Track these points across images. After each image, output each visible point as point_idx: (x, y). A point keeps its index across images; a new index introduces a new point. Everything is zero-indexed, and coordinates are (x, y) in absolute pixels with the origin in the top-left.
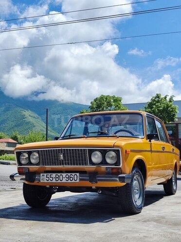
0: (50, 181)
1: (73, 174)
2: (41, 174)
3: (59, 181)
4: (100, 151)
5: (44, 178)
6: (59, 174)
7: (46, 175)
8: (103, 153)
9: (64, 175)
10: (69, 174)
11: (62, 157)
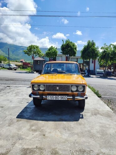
0: (52, 99)
1: (64, 96)
2: (48, 96)
3: (57, 99)
4: (76, 86)
5: (49, 98)
6: (57, 96)
7: (50, 96)
8: (77, 87)
9: (60, 96)
10: (62, 96)
11: (58, 88)
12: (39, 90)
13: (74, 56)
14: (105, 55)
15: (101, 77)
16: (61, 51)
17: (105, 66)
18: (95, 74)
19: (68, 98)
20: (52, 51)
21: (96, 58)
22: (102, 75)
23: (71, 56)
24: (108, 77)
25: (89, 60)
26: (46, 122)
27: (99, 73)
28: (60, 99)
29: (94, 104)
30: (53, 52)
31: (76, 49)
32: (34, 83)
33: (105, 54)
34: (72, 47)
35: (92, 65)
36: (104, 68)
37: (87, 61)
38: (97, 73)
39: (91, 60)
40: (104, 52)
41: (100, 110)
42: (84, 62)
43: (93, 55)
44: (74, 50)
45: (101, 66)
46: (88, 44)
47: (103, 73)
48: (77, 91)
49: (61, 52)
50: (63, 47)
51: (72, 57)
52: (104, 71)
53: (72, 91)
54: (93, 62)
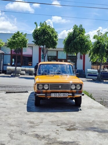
0: (56, 96)
1: (66, 94)
3: (60, 96)
4: (74, 84)
5: (53, 95)
6: (60, 94)
7: (54, 94)
8: (76, 85)
9: (62, 94)
10: (64, 94)
11: (60, 87)
12: (43, 89)
13: (53, 48)
14: (99, 48)
15: (94, 81)
16: (33, 40)
17: (99, 64)
18: (85, 77)
19: (68, 95)
20: (19, 39)
21: (86, 51)
22: (96, 77)
23: (49, 47)
24: (104, 81)
25: (77, 54)
26: (54, 113)
27: (91, 75)
28: (62, 96)
29: (88, 103)
30: (21, 41)
31: (56, 37)
32: (39, 83)
33: (100, 46)
34: (50, 35)
35: (80, 62)
36: (99, 67)
37: (73, 55)
38: (89, 75)
39: (79, 54)
40: (98, 43)
41: (94, 106)
42: (67, 56)
43: (82, 47)
44: (54, 39)
45: (94, 63)
46: (74, 31)
47: (97, 74)
48: (76, 89)
49: (34, 42)
50: (37, 34)
51: (51, 49)
52: (99, 71)
53: (71, 89)
54: (81, 58)
